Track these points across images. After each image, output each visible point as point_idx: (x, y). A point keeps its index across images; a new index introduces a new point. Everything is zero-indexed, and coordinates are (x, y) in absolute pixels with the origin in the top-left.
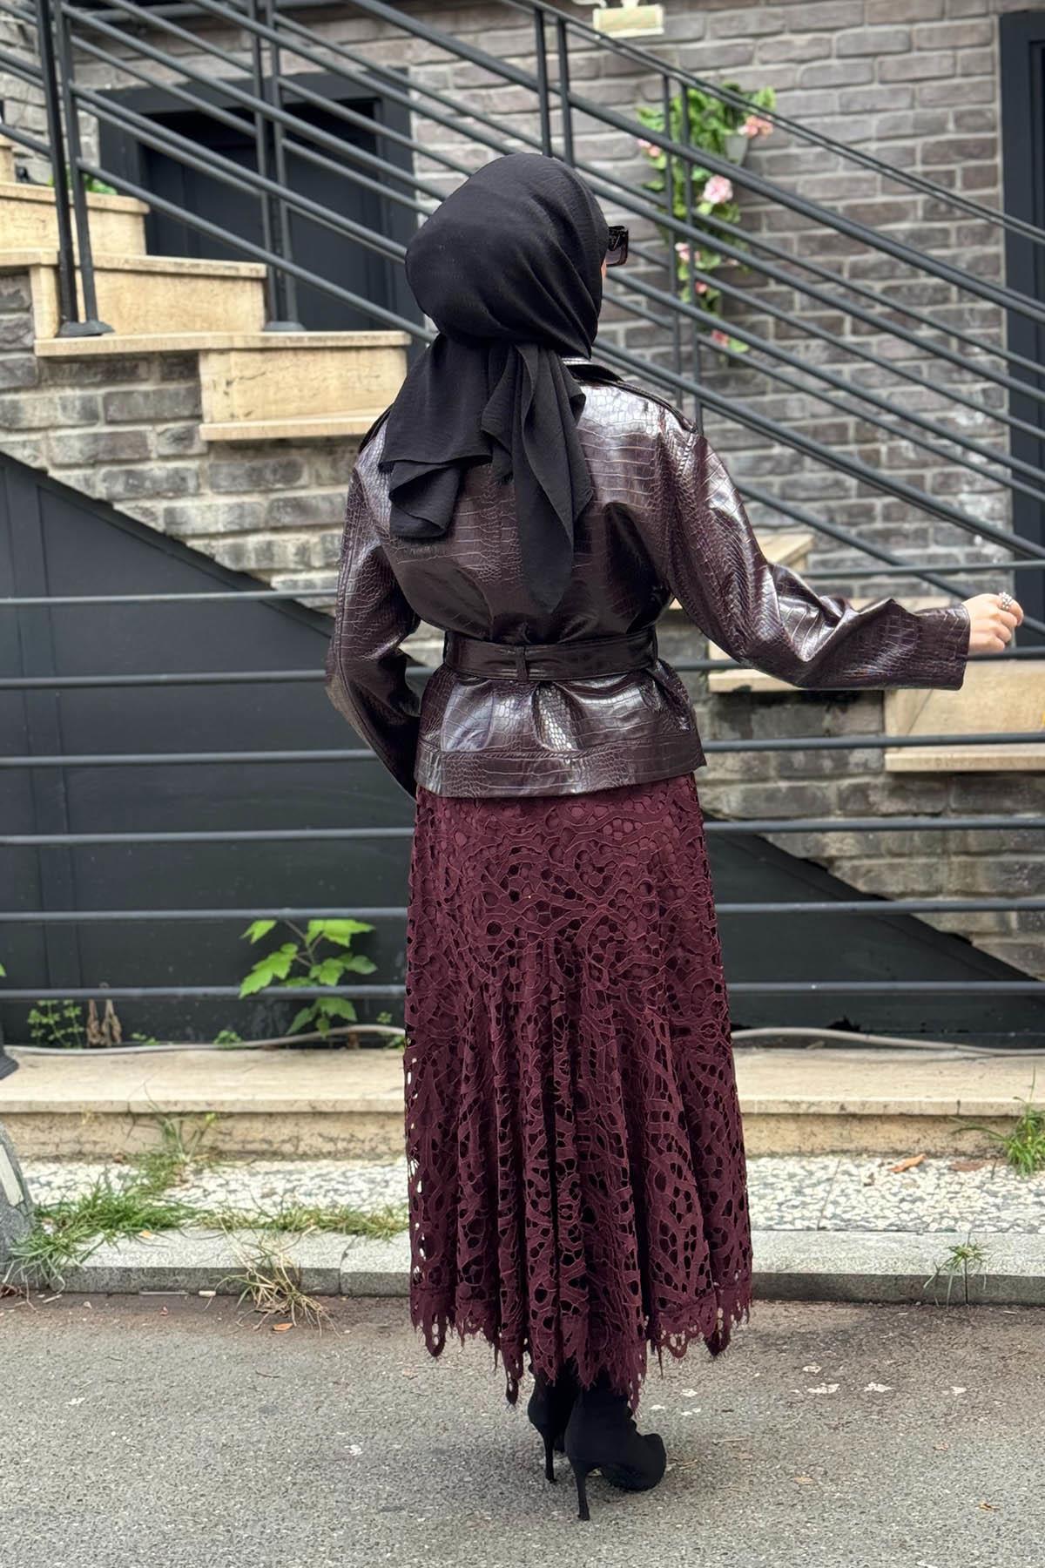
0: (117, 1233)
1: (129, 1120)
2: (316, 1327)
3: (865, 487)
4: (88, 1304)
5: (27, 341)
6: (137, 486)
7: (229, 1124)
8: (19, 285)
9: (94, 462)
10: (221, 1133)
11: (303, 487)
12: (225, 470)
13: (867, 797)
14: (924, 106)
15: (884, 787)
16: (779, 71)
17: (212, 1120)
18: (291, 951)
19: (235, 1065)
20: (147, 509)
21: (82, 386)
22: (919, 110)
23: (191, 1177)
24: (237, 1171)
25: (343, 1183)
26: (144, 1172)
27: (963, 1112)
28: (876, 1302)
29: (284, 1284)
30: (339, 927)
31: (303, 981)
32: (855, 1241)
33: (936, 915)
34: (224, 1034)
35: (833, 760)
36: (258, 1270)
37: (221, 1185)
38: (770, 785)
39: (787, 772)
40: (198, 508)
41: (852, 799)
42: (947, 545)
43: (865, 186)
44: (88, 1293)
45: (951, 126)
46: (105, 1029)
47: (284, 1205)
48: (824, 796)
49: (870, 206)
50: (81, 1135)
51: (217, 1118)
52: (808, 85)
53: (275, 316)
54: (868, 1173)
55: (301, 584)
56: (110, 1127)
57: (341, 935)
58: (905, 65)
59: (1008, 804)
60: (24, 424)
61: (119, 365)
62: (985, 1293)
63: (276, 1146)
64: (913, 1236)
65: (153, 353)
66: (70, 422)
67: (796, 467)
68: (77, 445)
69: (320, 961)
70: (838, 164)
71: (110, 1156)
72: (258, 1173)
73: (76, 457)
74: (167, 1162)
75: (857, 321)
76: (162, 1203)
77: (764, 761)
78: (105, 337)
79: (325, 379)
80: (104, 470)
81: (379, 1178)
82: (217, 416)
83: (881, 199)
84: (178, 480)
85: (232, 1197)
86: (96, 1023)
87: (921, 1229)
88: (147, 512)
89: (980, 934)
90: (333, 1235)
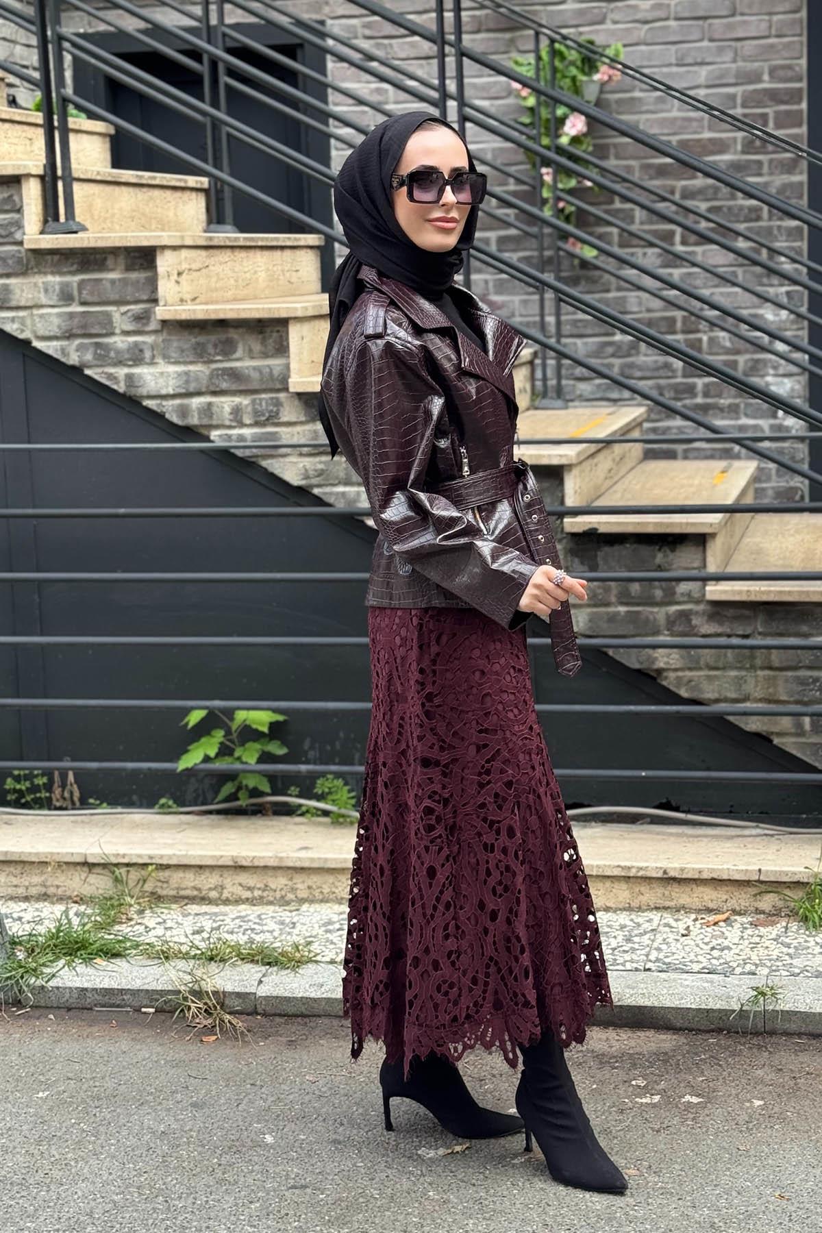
0: (76, 960)
1: (86, 869)
2: (236, 1039)
3: (689, 368)
4: (51, 1016)
5: (18, 236)
6: (104, 356)
7: (167, 873)
8: (12, 191)
9: (69, 336)
10: (160, 881)
11: (238, 360)
12: (175, 344)
13: (689, 621)
14: (744, 61)
15: (704, 613)
16: (627, 30)
17: (152, 871)
18: (219, 735)
19: (172, 826)
20: (111, 374)
21: (61, 274)
22: (740, 64)
23: (135, 916)
24: (172, 912)
25: (258, 924)
26: (97, 911)
27: (762, 878)
28: (691, 1030)
29: (210, 1004)
30: (260, 718)
31: (228, 759)
32: (674, 980)
33: (744, 718)
34: (163, 801)
35: (664, 590)
36: (189, 992)
37: (159, 923)
38: (611, 609)
39: (625, 599)
40: (152, 374)
41: (678, 623)
42: (755, 417)
43: (695, 124)
44: (52, 1007)
45: (766, 77)
46: (66, 795)
47: (212, 940)
48: (655, 619)
49: (699, 141)
50: (47, 880)
51: (156, 869)
52: (650, 41)
53: (215, 221)
54: (686, 926)
55: (233, 437)
56: (70, 873)
57: (262, 724)
58: (730, 27)
59: (805, 629)
60: (13, 303)
61: (92, 257)
62: (780, 1025)
63: (204, 892)
64: (721, 977)
65: (119, 248)
66: (51, 303)
67: (633, 352)
68: (56, 321)
69: (242, 744)
70: (673, 106)
71: (70, 898)
72: (190, 914)
73: (55, 330)
74: (116, 903)
75: (687, 233)
76: (112, 937)
77: (608, 590)
78: (80, 235)
79: (256, 272)
80: (77, 342)
81: (288, 920)
82: (170, 301)
83: (707, 135)
84: (137, 351)
85: (168, 933)
86: (60, 789)
87: (728, 972)
88: (110, 377)
89: (779, 734)
90: (251, 966)
